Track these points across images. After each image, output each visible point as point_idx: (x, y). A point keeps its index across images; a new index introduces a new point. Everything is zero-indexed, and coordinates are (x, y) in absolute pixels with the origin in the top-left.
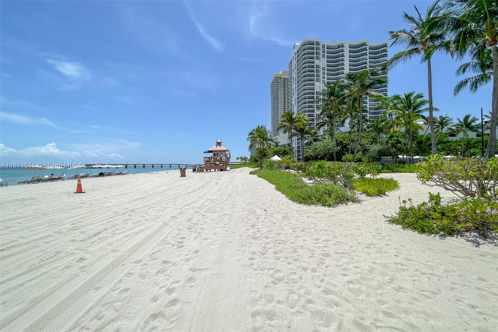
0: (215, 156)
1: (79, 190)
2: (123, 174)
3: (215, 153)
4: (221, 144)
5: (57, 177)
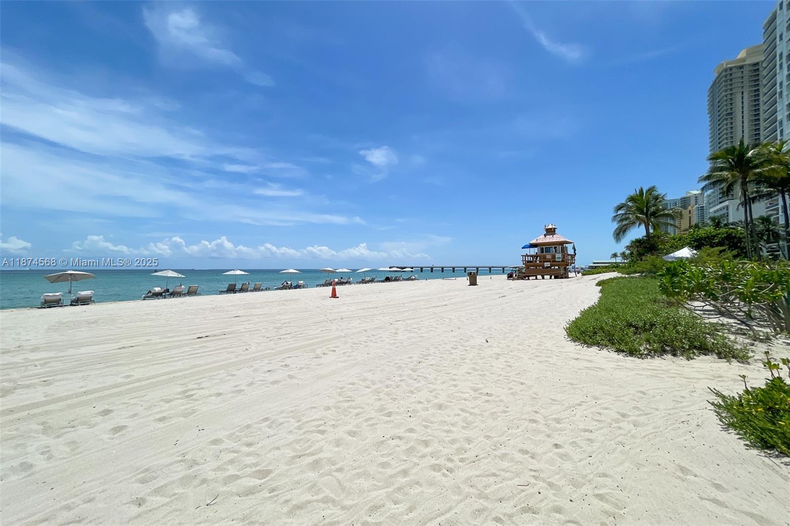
0: (542, 252)
1: (334, 295)
2: (413, 280)
3: (544, 248)
4: (554, 231)
5: (344, 281)
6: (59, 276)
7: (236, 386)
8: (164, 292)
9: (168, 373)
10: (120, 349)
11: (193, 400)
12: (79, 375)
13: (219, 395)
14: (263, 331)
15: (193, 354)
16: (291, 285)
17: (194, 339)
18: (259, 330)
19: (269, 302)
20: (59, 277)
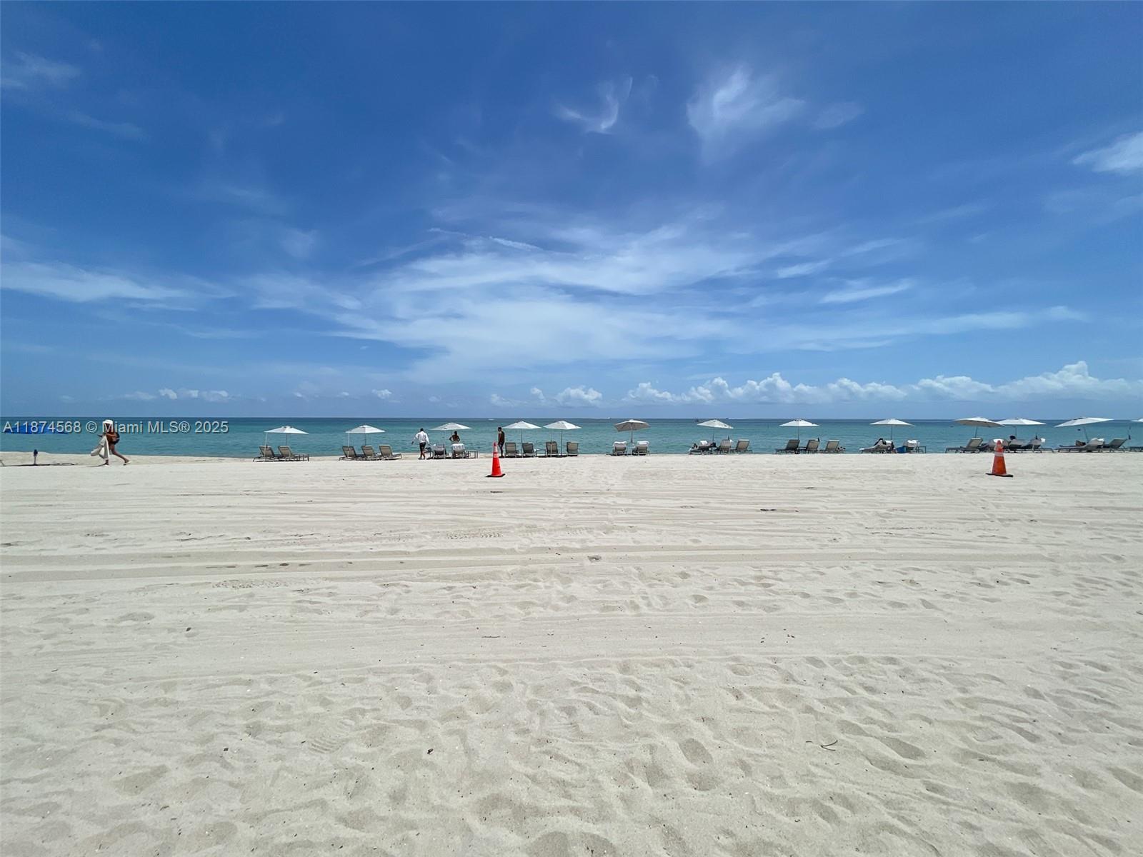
5: (1024, 444)
6: (624, 425)
7: (829, 591)
8: (710, 447)
9: (737, 548)
10: (682, 507)
11: (771, 591)
12: (655, 528)
13: (806, 596)
14: (857, 516)
15: (760, 530)
16: (893, 446)
17: (758, 511)
18: (849, 513)
19: (858, 471)
20: (624, 427)
